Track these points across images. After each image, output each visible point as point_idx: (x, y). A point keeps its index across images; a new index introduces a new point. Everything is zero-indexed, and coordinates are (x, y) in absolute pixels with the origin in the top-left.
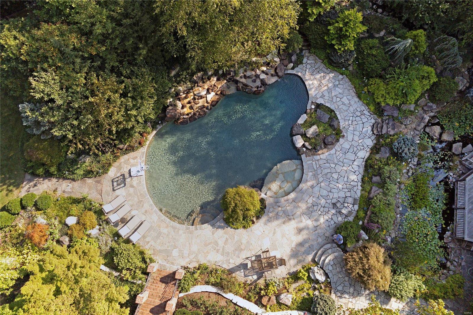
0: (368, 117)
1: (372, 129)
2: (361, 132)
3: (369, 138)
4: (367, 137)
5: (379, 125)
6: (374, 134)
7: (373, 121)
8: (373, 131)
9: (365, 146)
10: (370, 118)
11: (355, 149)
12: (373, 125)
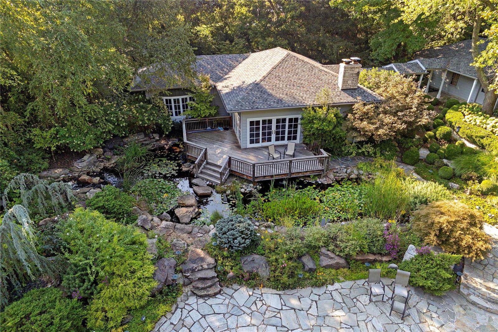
0: (185, 312)
1: (209, 296)
2: (227, 316)
3: (232, 297)
4: (232, 301)
5: (200, 285)
6: (220, 291)
7: (192, 300)
8: (216, 294)
9: (253, 299)
10: (186, 307)
11: (268, 314)
12: (201, 297)
